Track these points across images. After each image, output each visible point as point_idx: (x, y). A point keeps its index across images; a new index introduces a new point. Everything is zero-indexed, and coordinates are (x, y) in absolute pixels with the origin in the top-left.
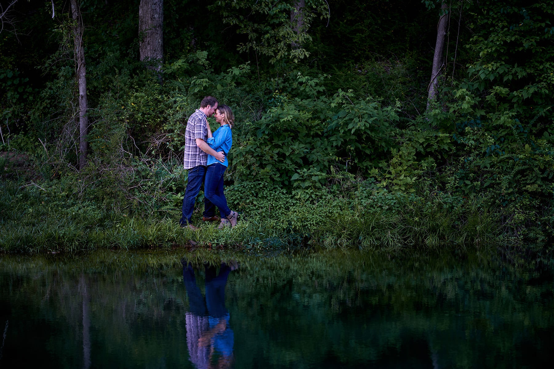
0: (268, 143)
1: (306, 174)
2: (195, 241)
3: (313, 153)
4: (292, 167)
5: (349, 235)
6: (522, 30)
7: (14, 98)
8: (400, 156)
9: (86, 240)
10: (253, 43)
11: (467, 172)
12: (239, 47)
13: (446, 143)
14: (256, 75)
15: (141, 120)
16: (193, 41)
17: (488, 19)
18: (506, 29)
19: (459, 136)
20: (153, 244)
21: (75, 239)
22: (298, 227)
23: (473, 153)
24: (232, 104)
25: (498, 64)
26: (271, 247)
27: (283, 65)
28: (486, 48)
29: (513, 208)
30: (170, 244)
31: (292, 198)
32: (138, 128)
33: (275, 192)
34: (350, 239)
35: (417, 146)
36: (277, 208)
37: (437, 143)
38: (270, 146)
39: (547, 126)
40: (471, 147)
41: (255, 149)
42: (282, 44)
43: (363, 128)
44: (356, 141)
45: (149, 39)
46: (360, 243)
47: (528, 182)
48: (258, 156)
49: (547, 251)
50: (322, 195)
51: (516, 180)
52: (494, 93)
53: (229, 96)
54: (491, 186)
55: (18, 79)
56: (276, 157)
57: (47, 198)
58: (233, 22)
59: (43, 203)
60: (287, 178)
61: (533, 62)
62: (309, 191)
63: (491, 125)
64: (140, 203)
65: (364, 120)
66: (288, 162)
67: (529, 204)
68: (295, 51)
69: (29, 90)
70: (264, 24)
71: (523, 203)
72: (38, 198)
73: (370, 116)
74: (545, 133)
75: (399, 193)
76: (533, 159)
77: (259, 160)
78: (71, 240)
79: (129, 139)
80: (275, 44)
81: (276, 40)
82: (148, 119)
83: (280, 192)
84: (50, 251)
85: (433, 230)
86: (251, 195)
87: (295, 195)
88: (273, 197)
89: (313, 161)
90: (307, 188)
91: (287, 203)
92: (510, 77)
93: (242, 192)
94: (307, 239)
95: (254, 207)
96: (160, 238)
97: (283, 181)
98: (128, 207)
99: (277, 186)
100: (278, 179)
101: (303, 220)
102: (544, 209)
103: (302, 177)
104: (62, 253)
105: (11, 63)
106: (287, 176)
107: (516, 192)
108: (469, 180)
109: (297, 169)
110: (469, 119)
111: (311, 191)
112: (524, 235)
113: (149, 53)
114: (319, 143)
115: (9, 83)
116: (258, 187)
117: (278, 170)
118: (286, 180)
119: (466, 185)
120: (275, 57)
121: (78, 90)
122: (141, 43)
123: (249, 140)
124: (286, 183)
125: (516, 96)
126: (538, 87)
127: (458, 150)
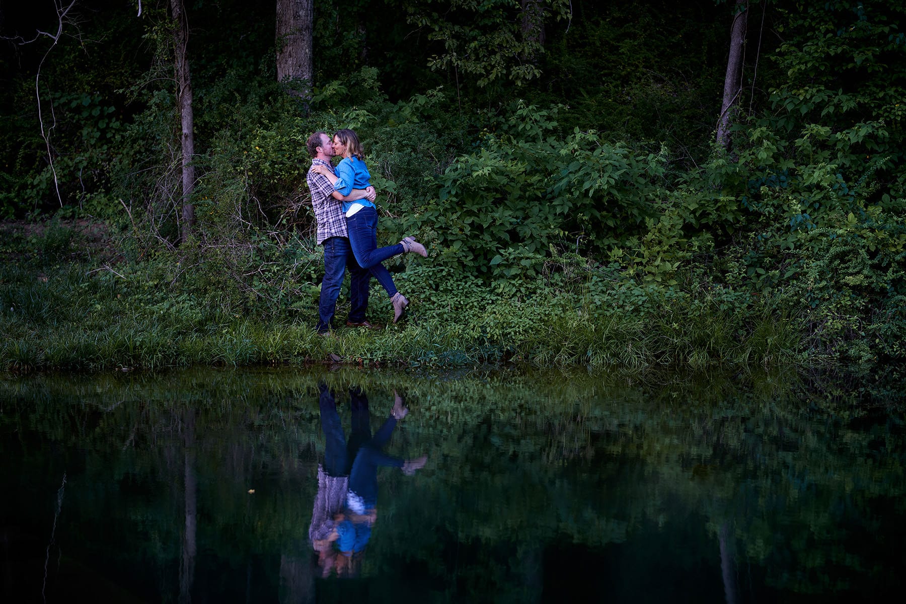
0: (457, 208)
1: (512, 257)
2: (339, 355)
3: (527, 225)
4: (493, 245)
5: (573, 348)
6: (854, 37)
7: (93, 137)
8: (660, 231)
9: (176, 352)
10: (453, 55)
11: (761, 255)
12: (431, 61)
13: (731, 211)
14: (457, 105)
15: (269, 172)
16: (365, 51)
17: (805, 19)
18: (830, 35)
19: (751, 200)
20: (275, 358)
21: (158, 349)
22: (496, 337)
23: (773, 226)
24: (405, 148)
25: (815, 90)
26: (450, 365)
27: (499, 90)
28: (799, 64)
29: (825, 311)
30: (300, 359)
31: (491, 292)
32: (267, 185)
33: (466, 283)
34: (572, 355)
35: (686, 214)
36: (468, 307)
37: (717, 210)
38: (459, 213)
39: (889, 185)
40: (769, 217)
41: (437, 218)
42: (498, 57)
43: (606, 187)
44: (593, 207)
45: (291, 48)
46: (588, 361)
47: (850, 271)
48: (441, 228)
49: (877, 377)
50: (536, 288)
51: (832, 269)
52: (808, 135)
53: (401, 137)
54: (795, 277)
55: (99, 108)
56: (467, 230)
57: (125, 290)
58: (421, 22)
59: (119, 296)
60: (486, 262)
61: (869, 86)
62: (517, 282)
63: (801, 185)
64: (260, 298)
65: (607, 175)
66: (487, 237)
67: (850, 305)
68: (517, 68)
69: (115, 124)
70: (470, 26)
71: (841, 303)
72: (113, 289)
73: (616, 168)
74: (885, 197)
75: (651, 287)
76: (859, 236)
77: (443, 234)
78: (152, 352)
79: (252, 201)
80: (486, 56)
81: (488, 51)
82: (281, 170)
83: (472, 283)
84: (120, 367)
85: (701, 343)
86: (428, 288)
87: (495, 288)
88: (461, 291)
89: (525, 237)
90: (514, 277)
91: (482, 300)
92: (831, 109)
93: (415, 282)
94: (509, 354)
95: (431, 306)
96: (287, 350)
97: (480, 266)
98: (241, 303)
99: (469, 274)
100: (471, 264)
101: (505, 325)
102: (875, 313)
103: (507, 260)
104: (138, 371)
105: (88, 83)
106: (485, 258)
107: (832, 287)
108: (763, 268)
109: (501, 248)
110: (769, 173)
111: (520, 282)
112: (841, 352)
113: (291, 70)
114: (536, 209)
115: (85, 114)
116: (439, 275)
117: (471, 249)
118: (484, 265)
119: (759, 276)
120: (487, 76)
121: (179, 126)
122: (278, 54)
123: (429, 204)
124: (484, 269)
125: (839, 140)
126: (873, 127)
127: (749, 222)
